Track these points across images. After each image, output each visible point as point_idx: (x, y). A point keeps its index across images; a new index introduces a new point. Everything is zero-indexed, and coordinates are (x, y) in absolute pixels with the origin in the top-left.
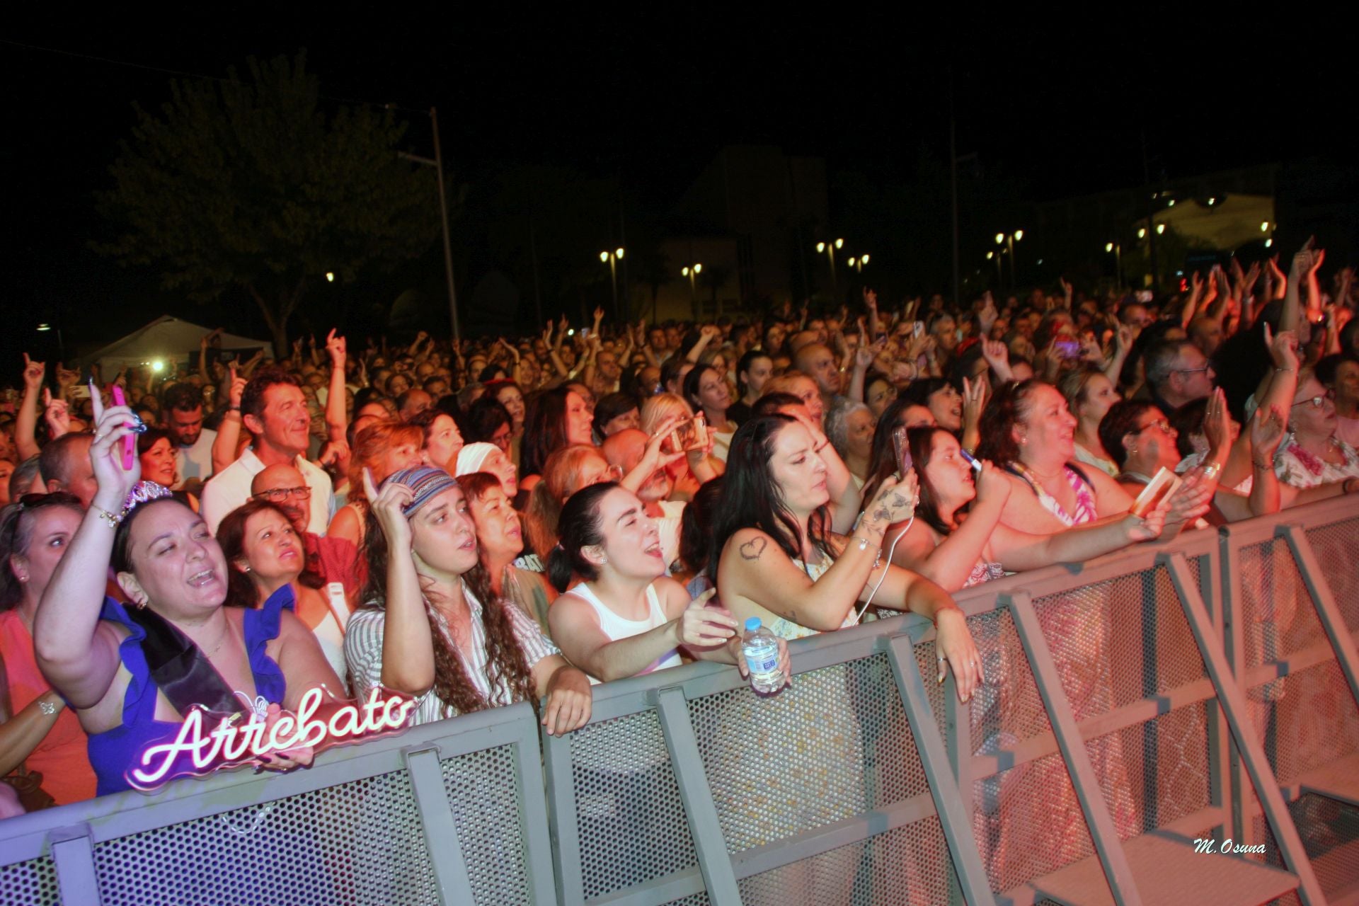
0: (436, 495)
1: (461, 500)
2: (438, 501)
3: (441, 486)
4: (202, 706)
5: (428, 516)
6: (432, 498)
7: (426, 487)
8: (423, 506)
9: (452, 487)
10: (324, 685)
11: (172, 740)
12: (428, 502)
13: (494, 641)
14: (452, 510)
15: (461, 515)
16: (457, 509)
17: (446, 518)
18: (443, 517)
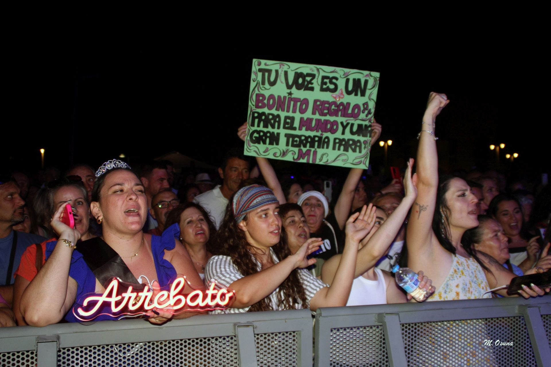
4: (118, 278)
10: (185, 277)
11: (100, 294)
15: (275, 215)
17: (267, 215)
18: (266, 214)
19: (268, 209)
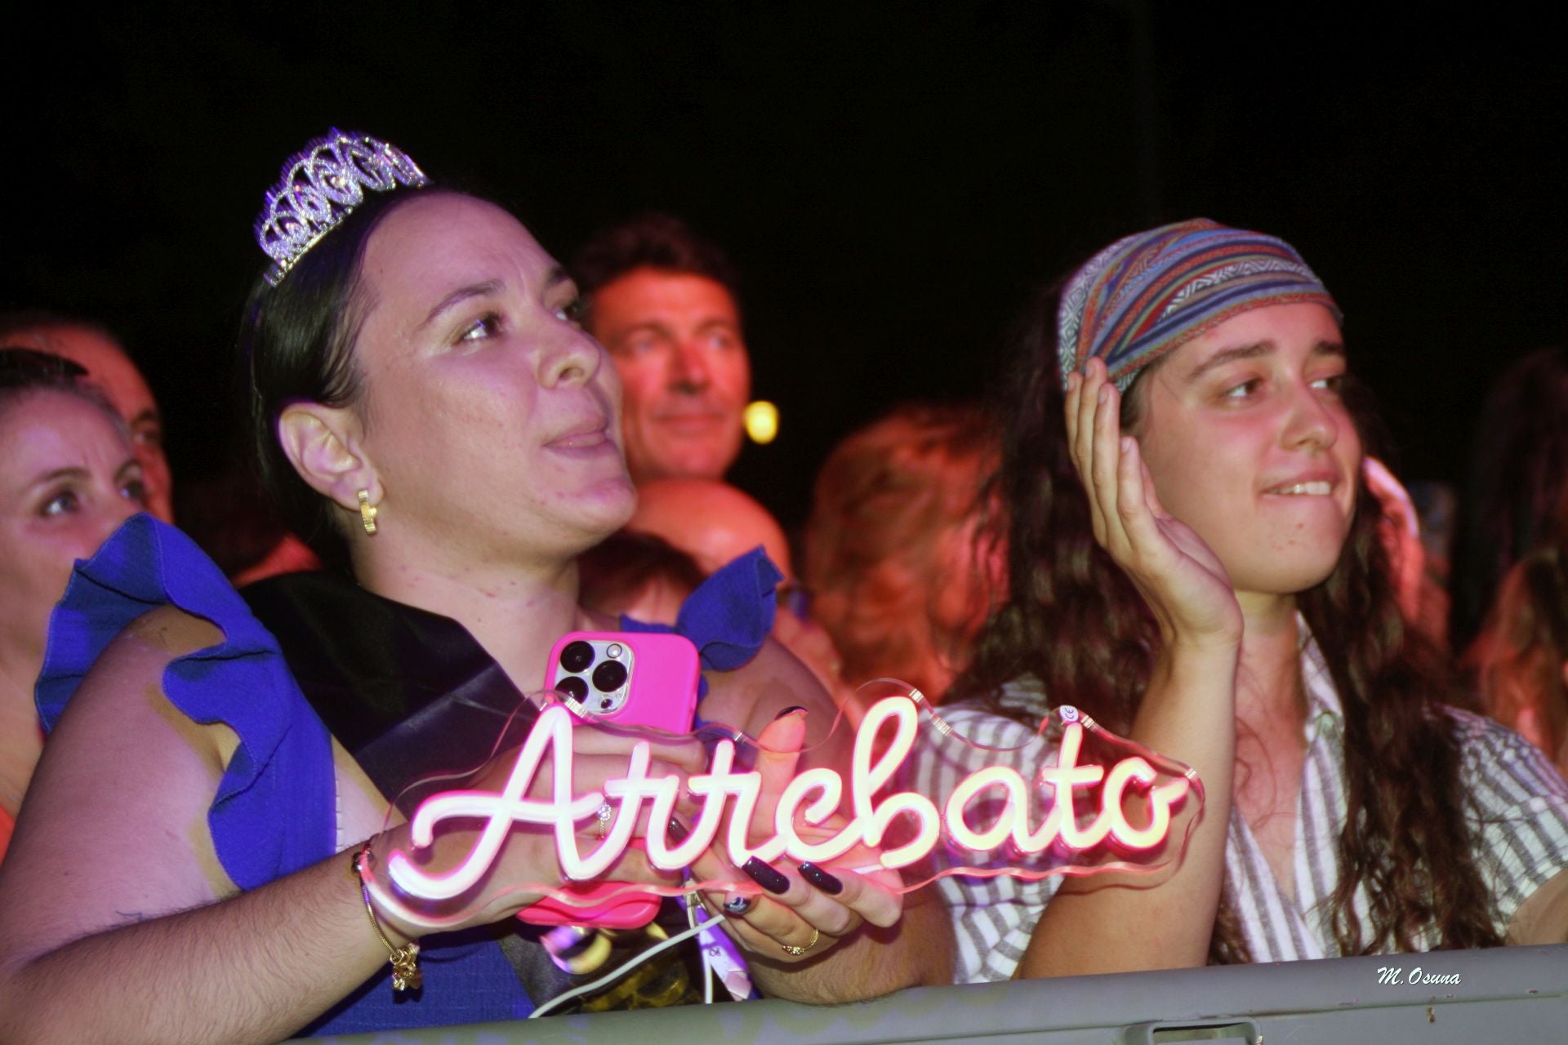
0: (1242, 309)
1: (1324, 348)
2: (1244, 328)
3: (1265, 286)
5: (1200, 370)
6: (1227, 316)
7: (1215, 277)
8: (1190, 337)
9: (1302, 298)
11: (494, 784)
12: (1210, 326)
13: (1376, 826)
14: (1284, 367)
15: (1314, 394)
16: (1306, 379)
17: (1260, 388)
18: (1252, 385)
19: (1263, 347)
